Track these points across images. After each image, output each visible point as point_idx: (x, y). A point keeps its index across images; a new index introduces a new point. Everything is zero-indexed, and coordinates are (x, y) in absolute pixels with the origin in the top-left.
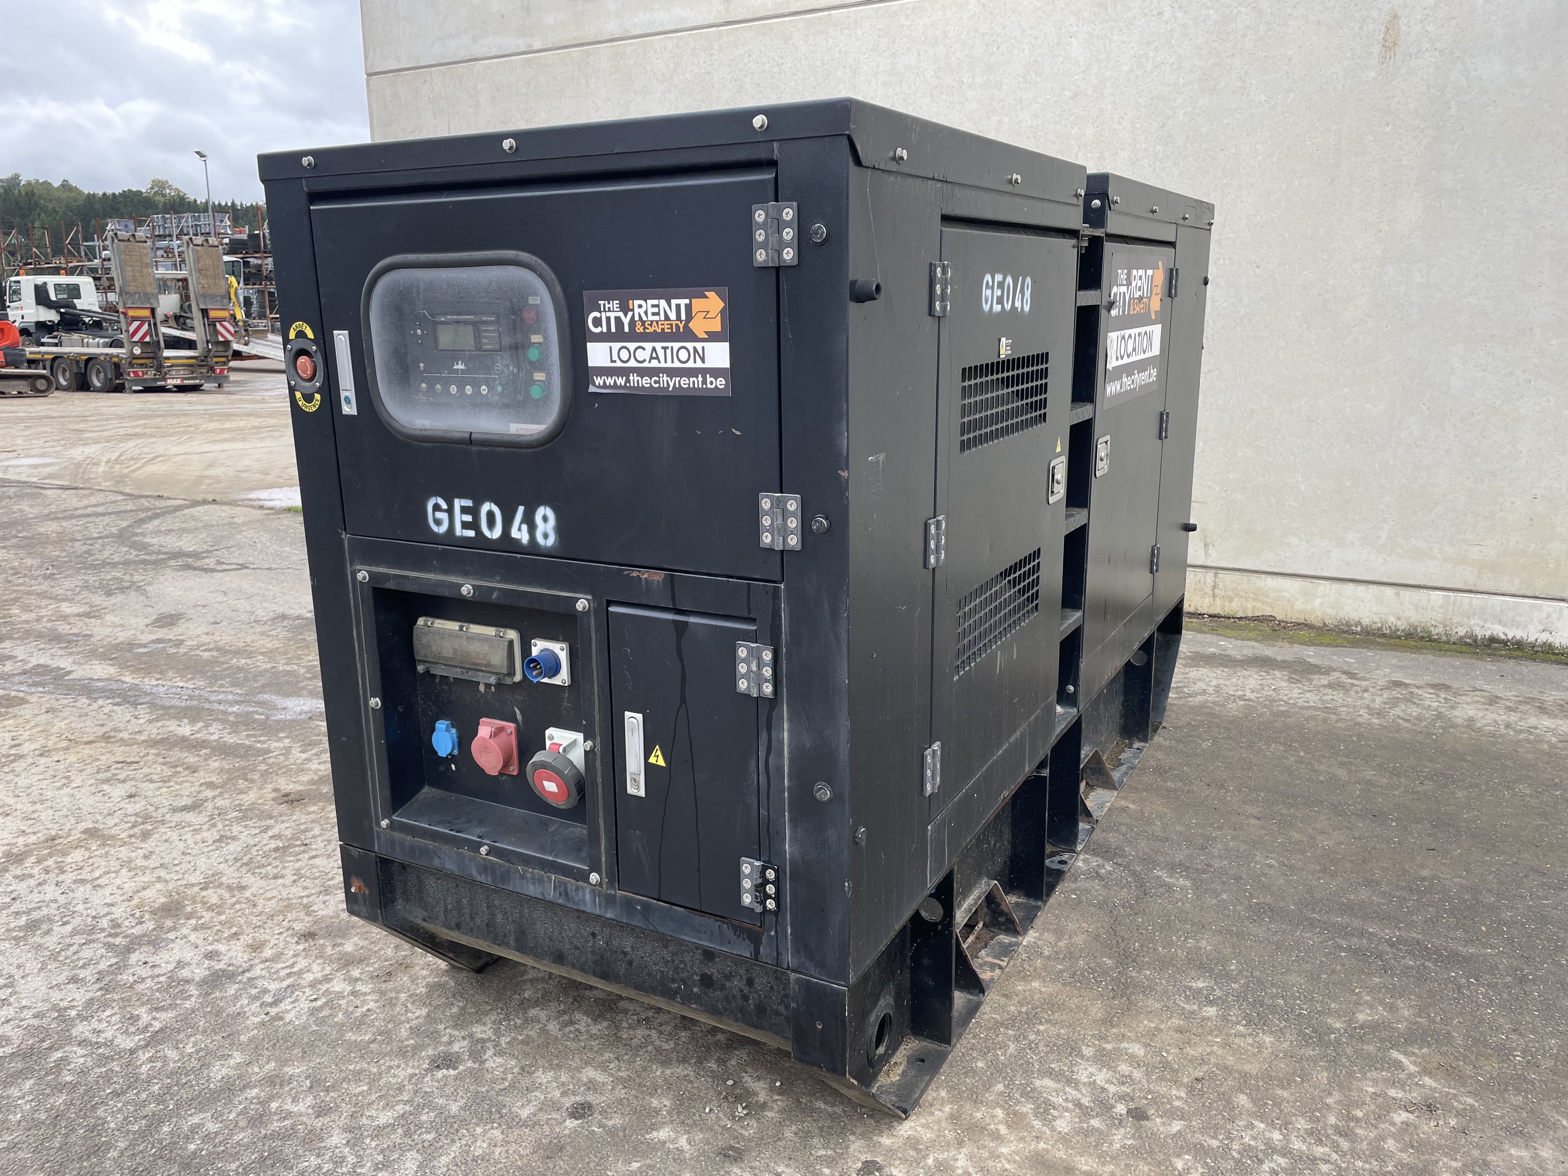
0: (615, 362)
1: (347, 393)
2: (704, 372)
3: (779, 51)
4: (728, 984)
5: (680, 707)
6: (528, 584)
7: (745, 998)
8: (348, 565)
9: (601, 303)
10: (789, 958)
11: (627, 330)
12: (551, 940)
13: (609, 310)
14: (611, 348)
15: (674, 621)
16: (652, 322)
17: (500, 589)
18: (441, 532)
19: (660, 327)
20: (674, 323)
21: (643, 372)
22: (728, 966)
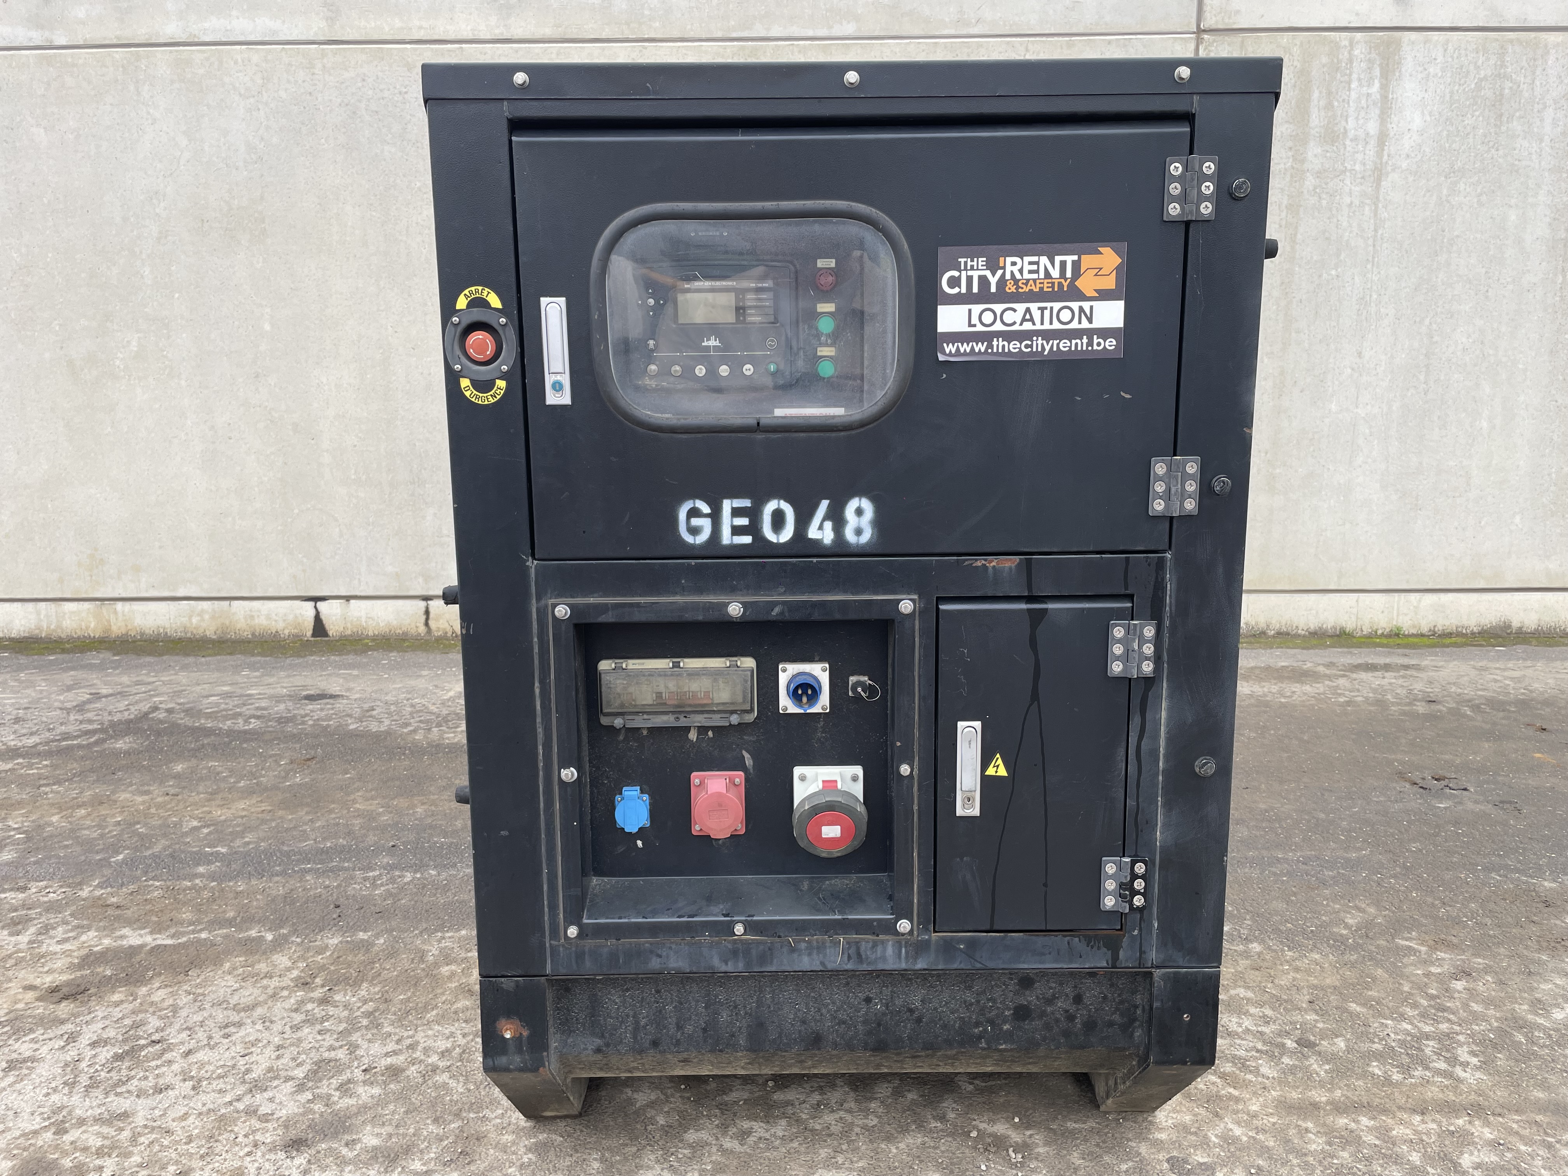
0: (975, 326)
1: (559, 378)
2: (1090, 333)
3: (400, 79)
4: (1049, 1009)
5: (1031, 705)
6: (827, 592)
7: (1071, 1018)
8: (534, 601)
9: (962, 260)
10: (1153, 955)
11: (993, 289)
12: (804, 1022)
13: (972, 268)
14: (970, 311)
15: (1028, 609)
16: (1028, 280)
17: (784, 603)
18: (697, 542)
19: (1038, 285)
20: (1056, 281)
21: (1009, 336)
22: (1051, 988)
